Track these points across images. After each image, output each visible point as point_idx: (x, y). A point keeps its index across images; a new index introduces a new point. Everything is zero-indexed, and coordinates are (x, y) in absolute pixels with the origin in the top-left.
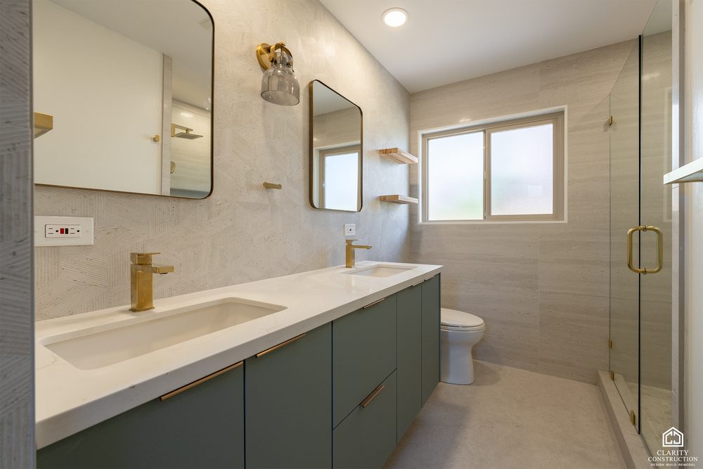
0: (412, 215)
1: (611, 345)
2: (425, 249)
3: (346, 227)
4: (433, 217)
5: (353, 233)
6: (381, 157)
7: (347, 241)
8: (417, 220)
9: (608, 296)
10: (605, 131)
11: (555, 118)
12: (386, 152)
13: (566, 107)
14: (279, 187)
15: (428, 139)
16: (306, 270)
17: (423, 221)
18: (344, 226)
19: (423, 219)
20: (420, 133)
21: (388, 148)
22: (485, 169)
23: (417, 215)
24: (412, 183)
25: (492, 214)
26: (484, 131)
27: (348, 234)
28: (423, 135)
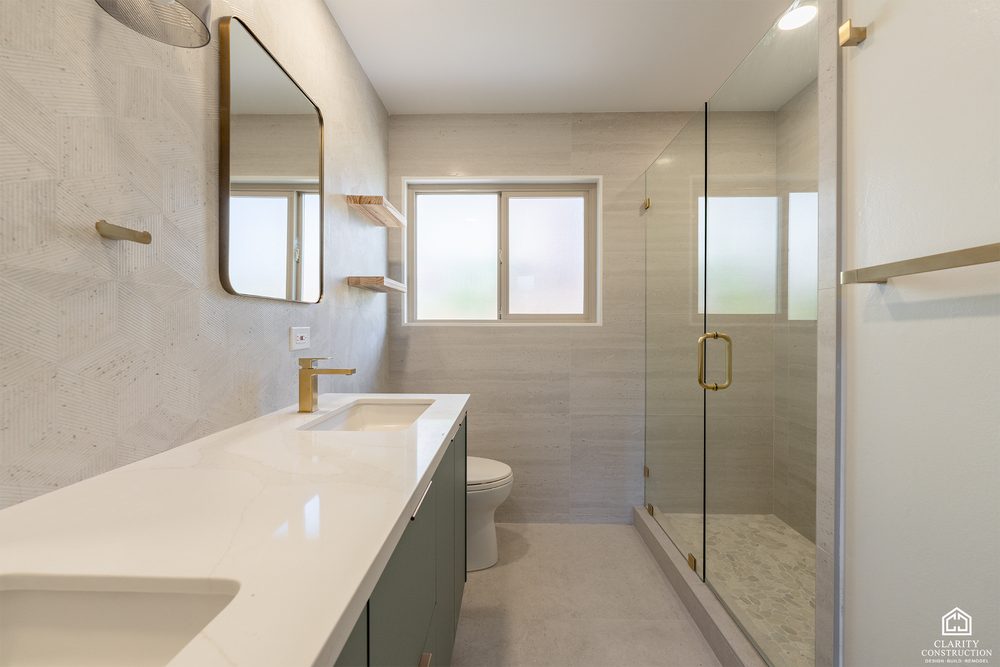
0: (393, 313)
1: (647, 472)
2: (412, 365)
3: (293, 332)
4: (424, 313)
5: (306, 344)
6: (350, 209)
7: (302, 361)
8: (400, 318)
9: (643, 414)
10: (641, 215)
11: (587, 189)
12: (359, 200)
13: (600, 179)
14: (145, 238)
15: (417, 193)
16: (212, 429)
17: (408, 321)
18: (290, 329)
19: (408, 318)
20: (406, 180)
21: (364, 194)
22: (500, 247)
23: (400, 311)
24: (394, 259)
25: (510, 312)
26: (500, 194)
27: (297, 345)
28: (409, 186)
